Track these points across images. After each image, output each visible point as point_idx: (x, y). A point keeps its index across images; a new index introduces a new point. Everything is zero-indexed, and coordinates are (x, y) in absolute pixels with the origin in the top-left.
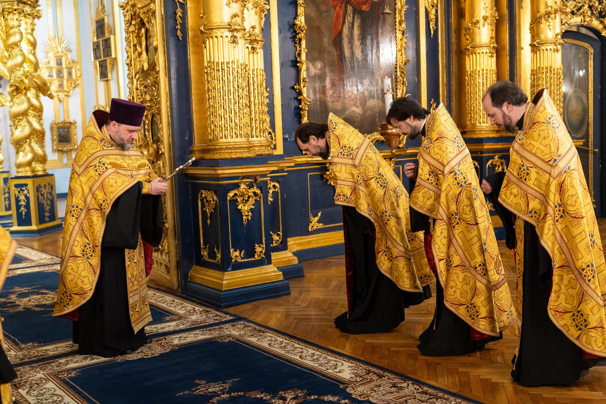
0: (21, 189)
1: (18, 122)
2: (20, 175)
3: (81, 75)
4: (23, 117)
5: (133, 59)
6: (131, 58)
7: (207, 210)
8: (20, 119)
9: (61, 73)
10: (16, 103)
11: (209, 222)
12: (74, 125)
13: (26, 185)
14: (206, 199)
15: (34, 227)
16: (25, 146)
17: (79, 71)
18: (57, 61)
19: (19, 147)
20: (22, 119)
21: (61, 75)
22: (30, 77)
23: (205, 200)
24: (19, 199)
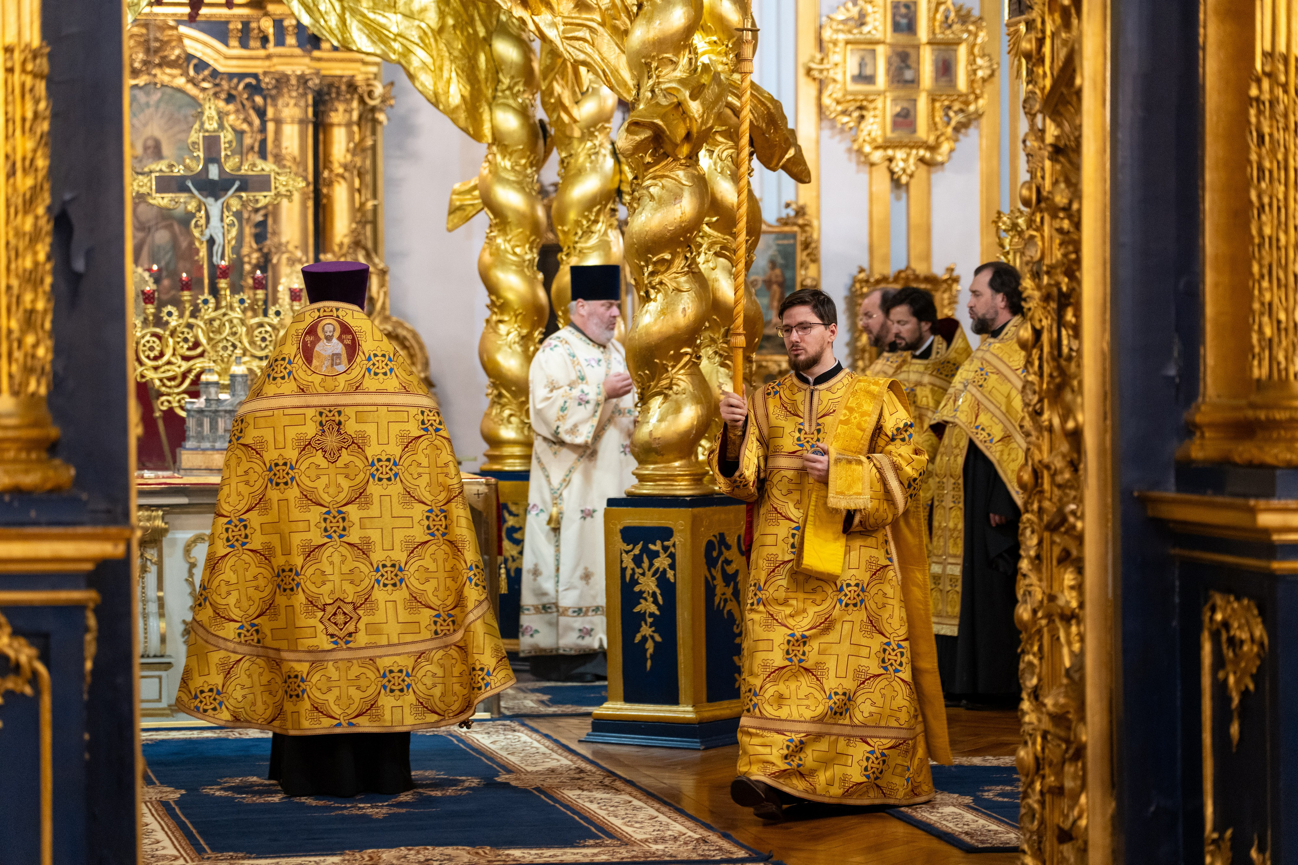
0: (645, 549)
1: (652, 274)
2: (648, 489)
3: (992, 75)
4: (674, 255)
5: (1048, 33)
6: (1043, 31)
7: (1232, 679)
8: (663, 261)
9: (908, 67)
10: (652, 197)
11: (1235, 729)
12: (950, 288)
13: (665, 533)
14: (1228, 631)
15: (684, 712)
16: (672, 372)
17: (983, 56)
18: (894, 16)
19: (652, 377)
20: (669, 263)
21: (908, 75)
22: (710, 93)
23: (1224, 637)
24: (637, 589)
